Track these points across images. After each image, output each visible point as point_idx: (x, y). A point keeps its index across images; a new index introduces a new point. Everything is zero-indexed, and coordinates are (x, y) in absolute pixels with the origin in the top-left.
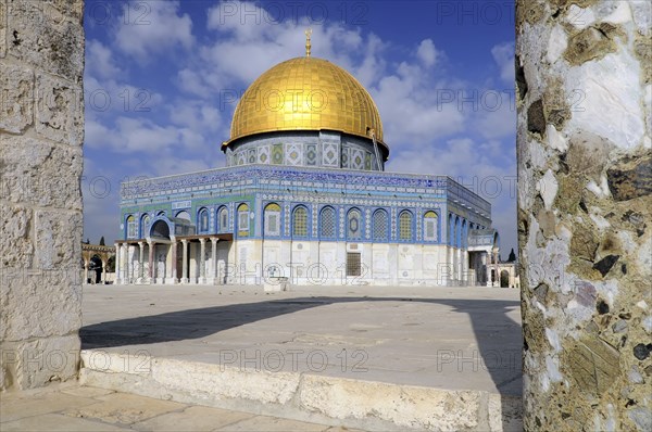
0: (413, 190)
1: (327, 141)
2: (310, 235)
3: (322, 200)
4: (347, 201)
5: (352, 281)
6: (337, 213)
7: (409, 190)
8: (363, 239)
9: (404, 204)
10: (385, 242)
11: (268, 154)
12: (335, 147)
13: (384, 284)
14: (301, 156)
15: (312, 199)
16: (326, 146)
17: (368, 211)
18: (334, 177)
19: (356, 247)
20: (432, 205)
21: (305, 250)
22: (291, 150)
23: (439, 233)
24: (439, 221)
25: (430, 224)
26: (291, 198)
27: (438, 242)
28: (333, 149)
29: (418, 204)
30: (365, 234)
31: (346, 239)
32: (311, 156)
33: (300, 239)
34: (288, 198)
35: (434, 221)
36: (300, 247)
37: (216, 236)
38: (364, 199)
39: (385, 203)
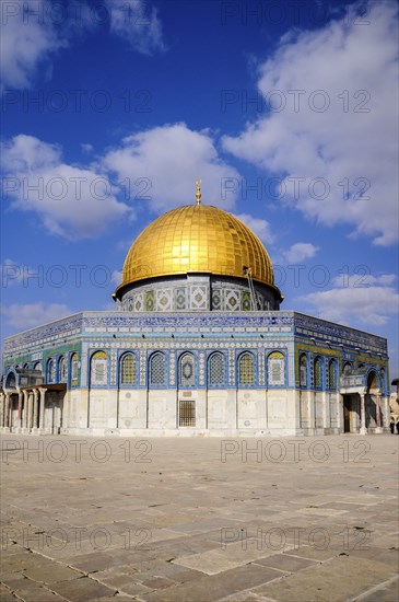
0: (254, 329)
1: (195, 283)
2: (138, 382)
3: (150, 346)
4: (178, 346)
5: (185, 432)
6: (168, 358)
7: (249, 329)
8: (196, 386)
9: (244, 345)
10: (223, 388)
11: (142, 302)
12: (203, 289)
13: (221, 435)
14: (170, 301)
15: (139, 345)
16: (194, 289)
17: (202, 355)
18: (164, 320)
19: (190, 395)
20: (276, 345)
21: (133, 398)
22: (161, 296)
23: (286, 376)
24: (286, 362)
25: (277, 367)
26: (118, 345)
27: (286, 386)
28: (201, 292)
29: (260, 345)
30: (199, 380)
31: (178, 386)
32: (181, 300)
33: (129, 388)
34: (116, 345)
35: (280, 362)
36: (128, 396)
37: (43, 386)
38: (197, 342)
39: (222, 345)
